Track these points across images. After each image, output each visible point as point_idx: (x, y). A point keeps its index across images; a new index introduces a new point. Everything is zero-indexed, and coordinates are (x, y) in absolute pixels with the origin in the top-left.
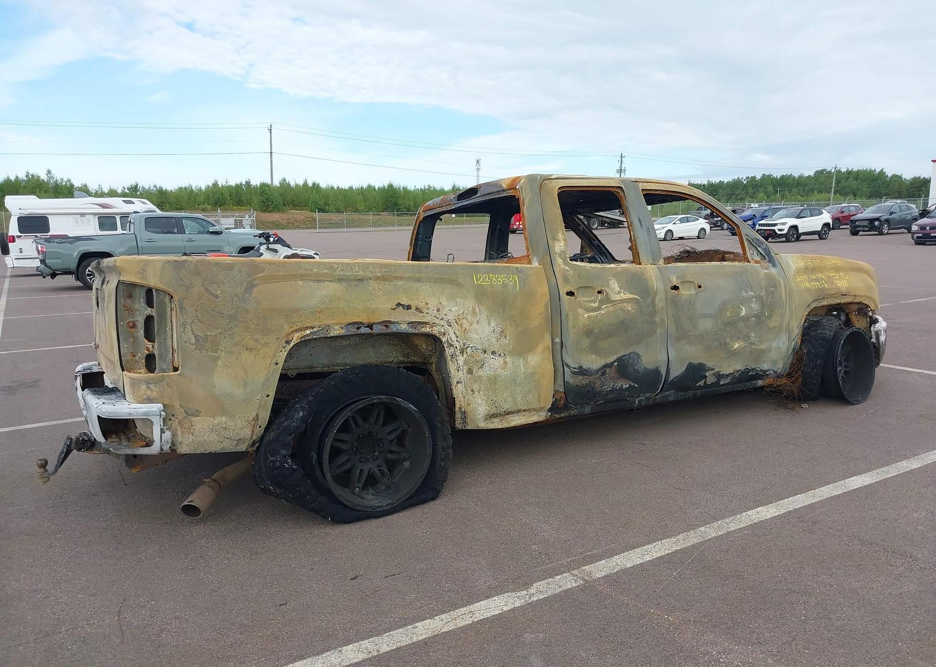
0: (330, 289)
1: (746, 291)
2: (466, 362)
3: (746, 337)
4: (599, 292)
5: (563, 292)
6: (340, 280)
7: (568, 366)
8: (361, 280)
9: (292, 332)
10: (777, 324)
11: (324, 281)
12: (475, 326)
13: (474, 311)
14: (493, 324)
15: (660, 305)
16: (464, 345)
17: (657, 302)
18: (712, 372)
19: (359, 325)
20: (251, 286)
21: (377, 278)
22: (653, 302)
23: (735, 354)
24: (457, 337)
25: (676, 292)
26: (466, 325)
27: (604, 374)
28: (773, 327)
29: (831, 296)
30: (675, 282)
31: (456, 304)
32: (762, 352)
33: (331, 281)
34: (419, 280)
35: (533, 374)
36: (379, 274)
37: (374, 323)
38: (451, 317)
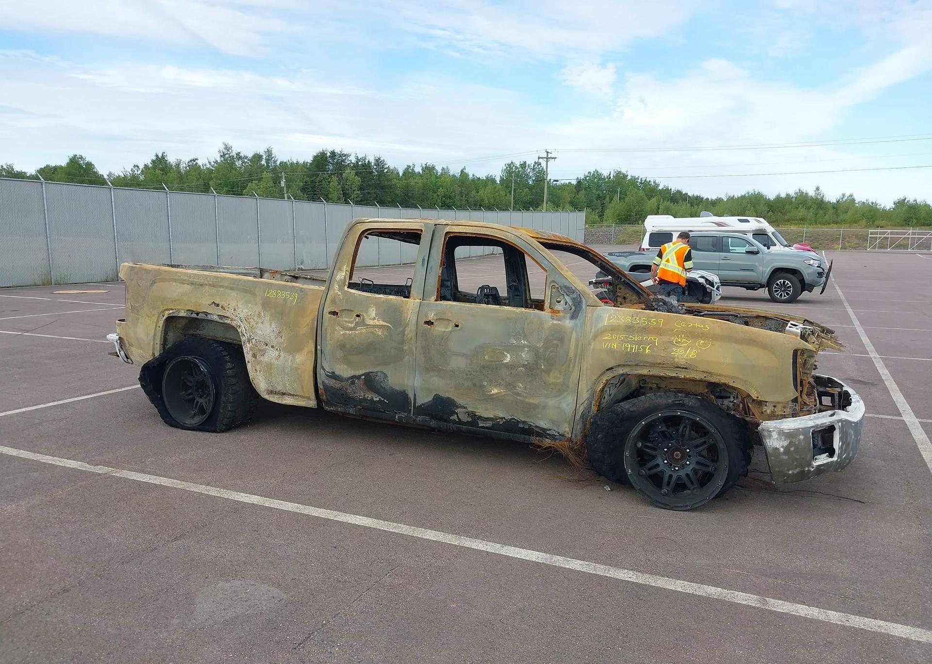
0: (187, 288)
1: (516, 339)
2: (251, 349)
3: (511, 386)
4: (358, 316)
5: (327, 310)
6: (192, 284)
7: (324, 369)
8: (202, 285)
9: (165, 311)
10: (558, 381)
11: (184, 284)
12: (260, 324)
13: (259, 315)
14: (273, 326)
15: (410, 336)
16: (250, 337)
17: (406, 333)
18: (464, 410)
19: (192, 312)
20: (154, 282)
21: (210, 285)
22: (404, 331)
23: (492, 398)
24: (246, 330)
25: (429, 327)
26: (253, 323)
27: (353, 383)
28: (552, 383)
29: (653, 365)
30: (431, 317)
31: (247, 308)
32: (535, 407)
33: (188, 284)
34: (232, 289)
35: (297, 369)
36: (211, 283)
37: (200, 313)
38: (242, 316)
